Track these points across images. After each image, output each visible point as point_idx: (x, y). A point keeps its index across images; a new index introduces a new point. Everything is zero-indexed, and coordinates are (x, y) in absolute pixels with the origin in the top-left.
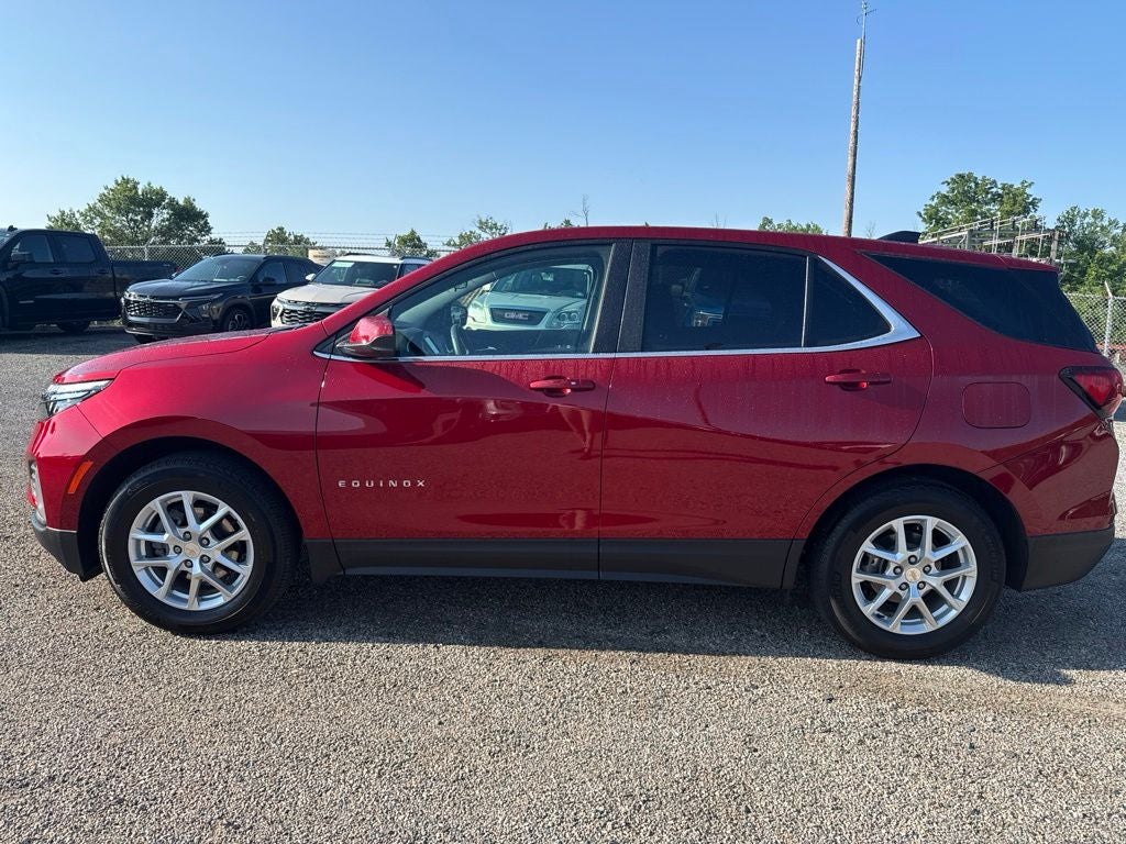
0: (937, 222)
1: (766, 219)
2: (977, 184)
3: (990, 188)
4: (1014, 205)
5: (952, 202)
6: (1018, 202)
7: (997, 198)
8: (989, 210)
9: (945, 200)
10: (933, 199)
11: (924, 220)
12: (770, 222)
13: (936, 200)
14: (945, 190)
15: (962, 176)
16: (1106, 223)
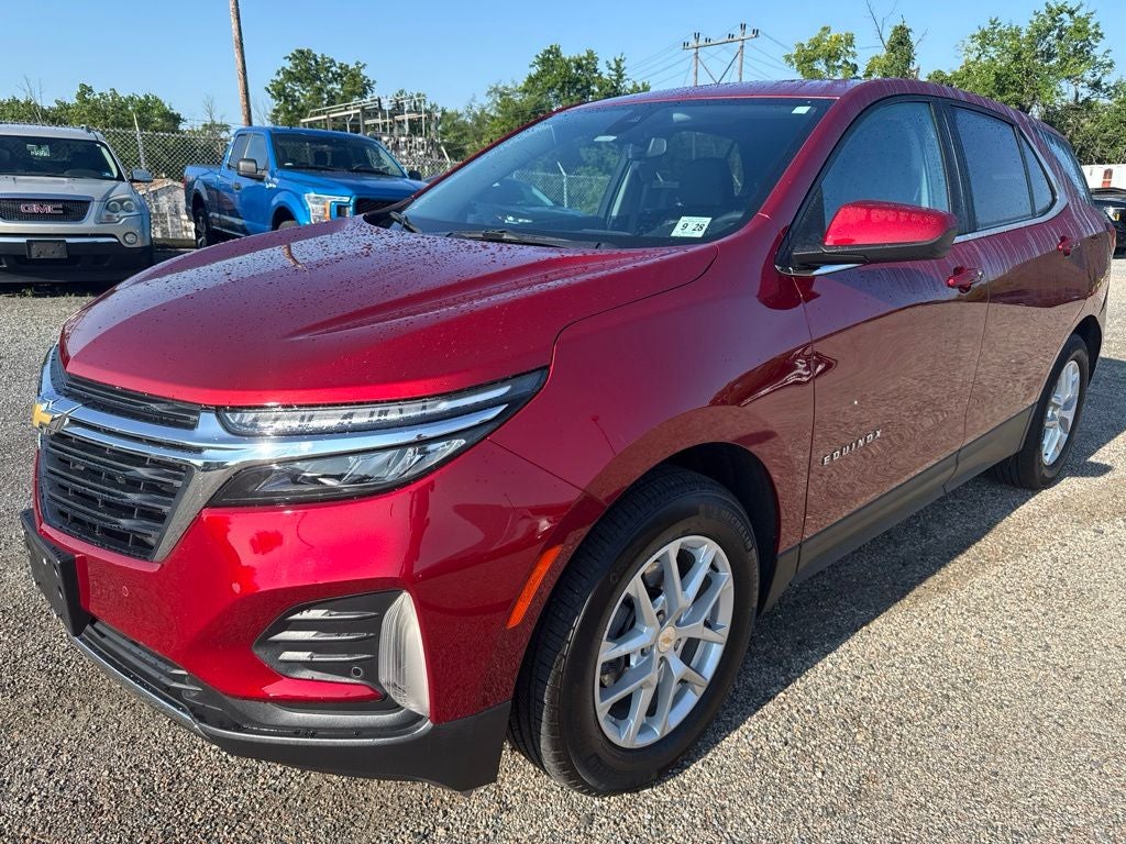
0: (286, 100)
1: (83, 86)
2: (316, 62)
3: (330, 67)
4: (355, 85)
5: (299, 80)
6: (357, 84)
7: (337, 77)
8: (333, 89)
9: (290, 76)
10: (278, 74)
11: (273, 96)
12: (90, 90)
13: (282, 76)
14: (288, 65)
15: (301, 52)
16: (428, 107)
